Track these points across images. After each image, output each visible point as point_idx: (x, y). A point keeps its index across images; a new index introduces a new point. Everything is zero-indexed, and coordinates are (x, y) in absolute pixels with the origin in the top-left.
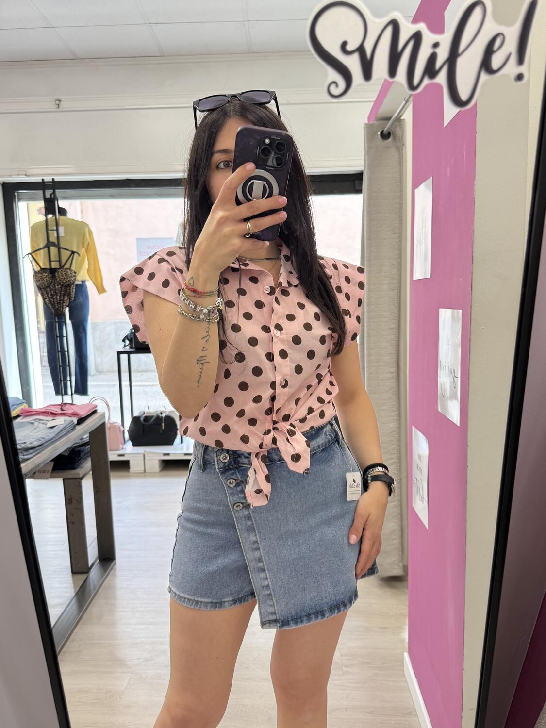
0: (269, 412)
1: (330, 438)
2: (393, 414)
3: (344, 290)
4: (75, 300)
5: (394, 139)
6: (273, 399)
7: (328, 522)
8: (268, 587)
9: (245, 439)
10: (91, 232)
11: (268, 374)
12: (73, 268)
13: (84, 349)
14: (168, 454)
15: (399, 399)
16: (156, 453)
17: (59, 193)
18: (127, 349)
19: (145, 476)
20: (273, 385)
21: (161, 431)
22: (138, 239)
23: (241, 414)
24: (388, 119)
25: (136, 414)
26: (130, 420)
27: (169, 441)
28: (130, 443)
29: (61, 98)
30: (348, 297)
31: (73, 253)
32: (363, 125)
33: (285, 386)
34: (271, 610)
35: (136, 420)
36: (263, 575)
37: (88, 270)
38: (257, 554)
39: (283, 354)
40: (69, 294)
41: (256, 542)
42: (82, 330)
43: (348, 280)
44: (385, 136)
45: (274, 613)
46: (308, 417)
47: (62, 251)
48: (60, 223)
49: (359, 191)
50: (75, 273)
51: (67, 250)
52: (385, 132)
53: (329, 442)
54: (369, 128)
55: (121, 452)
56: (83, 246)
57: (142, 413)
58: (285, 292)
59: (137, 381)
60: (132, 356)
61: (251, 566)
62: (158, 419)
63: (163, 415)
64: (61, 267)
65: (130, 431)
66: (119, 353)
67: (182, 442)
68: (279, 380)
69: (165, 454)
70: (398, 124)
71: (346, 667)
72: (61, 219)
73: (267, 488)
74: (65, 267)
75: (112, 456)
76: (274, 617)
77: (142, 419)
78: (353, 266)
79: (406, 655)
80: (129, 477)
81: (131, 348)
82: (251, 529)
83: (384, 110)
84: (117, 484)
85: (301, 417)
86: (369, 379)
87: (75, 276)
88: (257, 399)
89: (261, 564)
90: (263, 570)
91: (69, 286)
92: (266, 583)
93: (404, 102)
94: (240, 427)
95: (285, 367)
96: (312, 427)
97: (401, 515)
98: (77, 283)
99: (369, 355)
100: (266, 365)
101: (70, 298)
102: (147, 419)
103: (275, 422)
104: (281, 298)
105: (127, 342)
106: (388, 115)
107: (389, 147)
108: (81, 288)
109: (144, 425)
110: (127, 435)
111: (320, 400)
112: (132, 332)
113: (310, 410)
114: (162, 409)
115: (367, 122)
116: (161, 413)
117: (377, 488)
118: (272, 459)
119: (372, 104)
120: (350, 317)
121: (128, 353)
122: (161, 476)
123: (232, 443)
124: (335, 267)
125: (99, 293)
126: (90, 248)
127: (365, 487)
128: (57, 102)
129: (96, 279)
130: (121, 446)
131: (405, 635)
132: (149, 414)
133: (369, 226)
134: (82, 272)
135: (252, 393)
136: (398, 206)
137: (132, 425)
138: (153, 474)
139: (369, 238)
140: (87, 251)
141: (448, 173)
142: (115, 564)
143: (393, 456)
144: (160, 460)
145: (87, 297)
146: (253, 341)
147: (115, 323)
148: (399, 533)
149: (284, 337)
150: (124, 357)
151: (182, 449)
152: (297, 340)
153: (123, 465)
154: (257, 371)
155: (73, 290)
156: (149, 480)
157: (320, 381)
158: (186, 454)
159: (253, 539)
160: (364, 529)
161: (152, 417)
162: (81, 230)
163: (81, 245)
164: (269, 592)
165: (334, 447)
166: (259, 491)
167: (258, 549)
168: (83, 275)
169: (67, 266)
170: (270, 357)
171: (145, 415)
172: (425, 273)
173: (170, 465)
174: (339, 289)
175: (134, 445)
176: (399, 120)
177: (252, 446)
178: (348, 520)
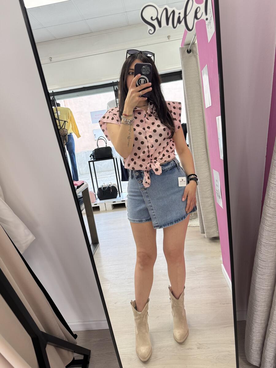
0: (148, 156)
1: (173, 166)
2: (206, 169)
3: (173, 112)
4: (68, 142)
5: (193, 52)
6: (149, 152)
8: (155, 215)
9: (141, 166)
10: (71, 111)
11: (146, 144)
12: (66, 128)
14: (115, 202)
15: (208, 162)
16: (109, 202)
17: (56, 97)
18: (92, 160)
19: (106, 212)
20: (148, 147)
21: (111, 193)
22: (91, 112)
23: (139, 157)
24: (189, 44)
25: (99, 187)
26: (97, 190)
27: (115, 197)
28: (99, 199)
29: (51, 57)
30: (175, 114)
31: (65, 121)
32: (179, 49)
33: (152, 147)
34: (156, 222)
35: (100, 189)
36: (153, 211)
37: (72, 128)
38: (150, 204)
39: (150, 136)
40: (66, 139)
41: (149, 201)
42: (73, 154)
43: (174, 108)
44: (189, 52)
45: (157, 223)
46: (163, 157)
47: (60, 121)
48: (58, 110)
49: (181, 78)
51: (62, 121)
52: (189, 50)
53: (173, 167)
54: (181, 49)
55: (95, 203)
56: (69, 118)
57: (102, 186)
58: (150, 116)
59: (99, 176)
60: (95, 162)
61: (149, 208)
62: (109, 188)
63: (111, 186)
64: (61, 128)
65: (98, 194)
66: (89, 162)
67: (120, 197)
68: (150, 145)
69: (114, 202)
70: (193, 46)
71: (198, 272)
72: (58, 108)
73: (149, 181)
74: (63, 128)
75: (93, 205)
76: (157, 225)
77: (102, 188)
78: (177, 102)
79: (222, 265)
80: (100, 213)
81: (94, 159)
82: (147, 196)
83: (187, 41)
84: (96, 215)
86: (194, 156)
87: (67, 131)
88: (144, 152)
89: (152, 208)
90: (153, 210)
91: (65, 136)
93: (195, 35)
94: (139, 162)
95: (152, 141)
96: (165, 161)
97: (215, 211)
98: (68, 134)
99: (193, 146)
100: (145, 140)
101: (66, 141)
102: (104, 188)
103: (151, 160)
104: (149, 118)
105: (92, 157)
106: (188, 43)
107: (191, 56)
108: (70, 136)
109: (103, 191)
110: (97, 196)
111: (167, 151)
112: (93, 152)
113: (164, 155)
114: (110, 184)
115: (181, 47)
117: (192, 182)
118: (151, 173)
119: (182, 40)
120: (176, 120)
121: (93, 161)
122: (113, 211)
123: (137, 168)
124: (169, 104)
125: (78, 138)
126: (72, 119)
127: (188, 182)
128: (50, 59)
129: (76, 131)
130: (95, 201)
131: (221, 259)
132: (105, 186)
133: (187, 90)
134: (70, 129)
135: (142, 151)
136: (198, 80)
137: (99, 192)
138: (110, 211)
139: (187, 96)
140: (70, 121)
141: (212, 62)
142: (99, 245)
143: (209, 187)
144: (112, 205)
145: (73, 140)
146: (140, 133)
147: (85, 152)
148: (215, 219)
149: (150, 131)
150: (91, 163)
151: (121, 199)
152: (155, 131)
153: (97, 208)
154: (142, 143)
155: (67, 137)
156: (108, 213)
157: (168, 144)
158: (122, 201)
159: (148, 199)
160: (187, 196)
161: (106, 187)
162: (67, 111)
163: (68, 118)
164: (155, 217)
165: (175, 169)
166: (146, 182)
168: (70, 131)
169: (63, 127)
170: (146, 138)
172: (210, 105)
173: (116, 206)
174: (171, 112)
176: (194, 43)
177: (143, 169)
178: (181, 193)
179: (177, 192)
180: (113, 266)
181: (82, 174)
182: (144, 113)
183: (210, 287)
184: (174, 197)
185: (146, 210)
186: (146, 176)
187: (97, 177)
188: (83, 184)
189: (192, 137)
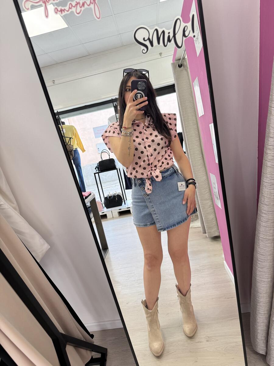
0: (149, 165)
1: (172, 172)
2: (204, 173)
3: (169, 122)
4: (74, 156)
5: (184, 66)
6: (149, 160)
7: (174, 198)
8: (158, 219)
9: (142, 174)
10: (75, 129)
11: (146, 153)
12: (71, 144)
13: (81, 175)
14: (121, 209)
15: (205, 167)
16: (116, 210)
17: (60, 116)
18: (97, 171)
19: (113, 219)
20: (148, 156)
21: (116, 201)
22: (93, 128)
23: (140, 166)
24: (180, 59)
25: (105, 196)
26: (104, 199)
27: (121, 205)
28: (105, 208)
29: (54, 80)
30: (171, 124)
31: (70, 138)
32: (171, 64)
33: (152, 155)
34: (160, 226)
35: (106, 198)
36: (156, 215)
37: (77, 144)
38: (153, 209)
39: (149, 146)
42: (79, 168)
43: (170, 119)
44: (180, 66)
45: (161, 227)
46: (162, 165)
47: (66, 138)
48: (63, 128)
49: (174, 91)
50: (72, 146)
51: (68, 137)
52: (180, 65)
53: (172, 173)
54: (173, 64)
55: (103, 212)
56: (74, 135)
58: (148, 127)
60: (100, 174)
61: (152, 213)
62: (114, 196)
63: (116, 195)
64: (67, 144)
65: (105, 203)
66: (95, 174)
67: (125, 204)
68: (149, 154)
69: (120, 209)
70: (184, 61)
71: (202, 270)
72: (63, 126)
73: (151, 188)
75: (101, 214)
77: (108, 197)
78: (172, 114)
79: (225, 262)
80: (108, 220)
81: (99, 171)
82: (150, 202)
83: (177, 56)
84: (104, 223)
85: (160, 165)
86: (192, 162)
88: (144, 161)
89: (155, 212)
91: (71, 151)
92: (157, 218)
93: (184, 52)
94: (141, 170)
95: (151, 150)
96: (165, 168)
97: (215, 212)
98: (74, 150)
99: (190, 152)
100: (144, 150)
101: (72, 156)
102: (110, 197)
103: (152, 168)
104: (147, 129)
105: (97, 169)
106: (179, 58)
107: (182, 70)
108: (76, 151)
109: (109, 200)
110: (104, 205)
111: (166, 159)
112: (98, 165)
113: (163, 163)
114: (115, 193)
115: (172, 62)
116: (115, 194)
117: (191, 186)
118: (152, 180)
119: (173, 56)
120: (172, 130)
121: (98, 173)
122: (119, 218)
123: (139, 176)
124: (165, 116)
125: (83, 152)
126: (76, 135)
127: (187, 187)
128: (53, 82)
129: (81, 146)
130: (102, 209)
131: (223, 256)
134: (75, 145)
135: (142, 159)
136: (190, 92)
137: (105, 201)
138: (116, 218)
139: (182, 107)
140: (75, 137)
141: (202, 74)
142: (109, 250)
143: (207, 190)
144: (118, 212)
145: (79, 154)
146: (140, 144)
147: (91, 165)
148: (215, 219)
149: (149, 141)
150: (97, 175)
151: (126, 206)
152: (153, 141)
153: (105, 216)
154: (142, 152)
156: (115, 220)
157: (166, 153)
158: (127, 208)
159: (151, 205)
160: (187, 199)
161: (112, 196)
162: (72, 128)
163: (73, 134)
165: (174, 175)
166: (148, 189)
167: (153, 208)
168: (75, 146)
169: (69, 144)
170: (145, 148)
171: (109, 196)
172: (202, 114)
173: (122, 213)
174: (167, 122)
175: (107, 208)
176: (184, 58)
177: (145, 176)
178: (182, 197)
179: (177, 196)
180: (123, 269)
181: (88, 186)
182: (142, 125)
183: (214, 284)
184: (175, 201)
185: (150, 215)
186: (148, 183)
187: (103, 188)
188: (90, 194)
189: (188, 144)
